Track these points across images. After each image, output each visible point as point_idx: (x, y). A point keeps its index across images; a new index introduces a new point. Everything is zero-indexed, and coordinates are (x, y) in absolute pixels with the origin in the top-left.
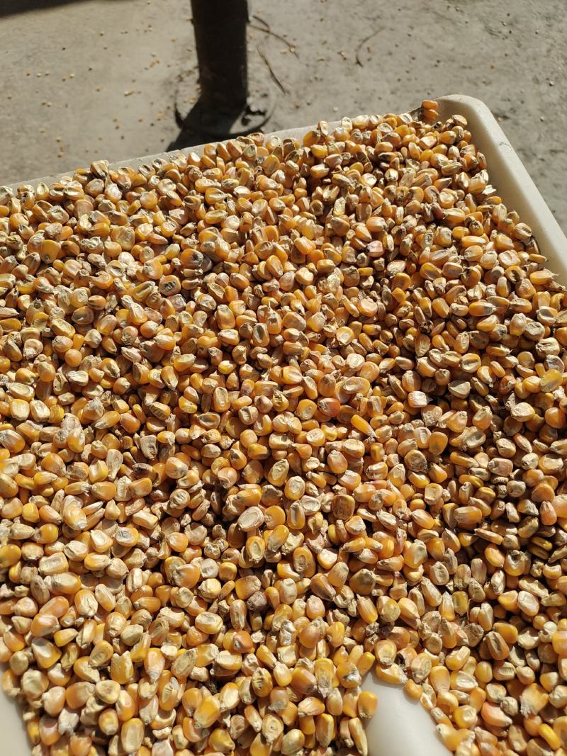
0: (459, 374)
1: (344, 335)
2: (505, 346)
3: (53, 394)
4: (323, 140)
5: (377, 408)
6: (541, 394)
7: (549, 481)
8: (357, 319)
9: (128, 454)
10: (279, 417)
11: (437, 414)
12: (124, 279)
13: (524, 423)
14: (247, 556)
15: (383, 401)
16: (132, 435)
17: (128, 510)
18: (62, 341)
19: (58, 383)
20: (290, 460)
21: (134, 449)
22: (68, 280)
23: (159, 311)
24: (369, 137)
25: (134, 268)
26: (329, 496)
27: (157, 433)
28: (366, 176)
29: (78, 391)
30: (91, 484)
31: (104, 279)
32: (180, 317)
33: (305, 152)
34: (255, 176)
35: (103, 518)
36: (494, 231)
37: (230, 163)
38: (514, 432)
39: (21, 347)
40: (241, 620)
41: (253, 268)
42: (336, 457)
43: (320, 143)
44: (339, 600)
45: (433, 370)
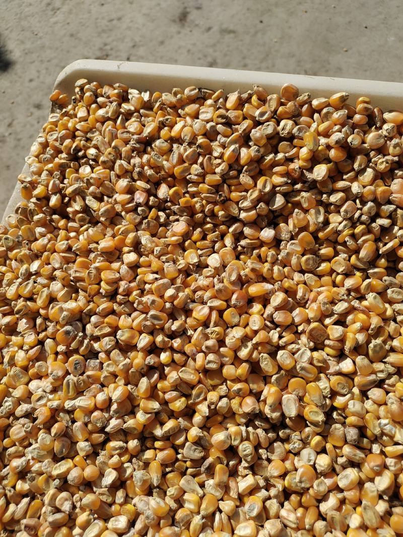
0: (267, 197)
1: (191, 257)
2: (268, 155)
3: (110, 505)
4: (33, 185)
5: (258, 266)
6: (316, 154)
7: (378, 186)
8: (184, 241)
9: (190, 471)
10: (227, 341)
11: (285, 229)
12: (51, 397)
13: (329, 177)
14: (315, 424)
15: (254, 259)
16: (177, 460)
17: (234, 494)
18: (73, 475)
19: (105, 496)
20: (264, 351)
21: (188, 464)
22: (25, 442)
23: (92, 384)
24: (52, 152)
25: (46, 384)
26: (304, 339)
27: (186, 440)
28: (81, 170)
29: (120, 483)
30: (199, 513)
31: (42, 414)
32: (107, 371)
33: (34, 203)
34: (30, 249)
35: (229, 518)
36: (180, 111)
37: (8, 262)
38: (330, 186)
39: (58, 510)
40: (360, 454)
41: (101, 293)
42: (279, 317)
43: (34, 188)
44: (381, 375)
45: (254, 212)
